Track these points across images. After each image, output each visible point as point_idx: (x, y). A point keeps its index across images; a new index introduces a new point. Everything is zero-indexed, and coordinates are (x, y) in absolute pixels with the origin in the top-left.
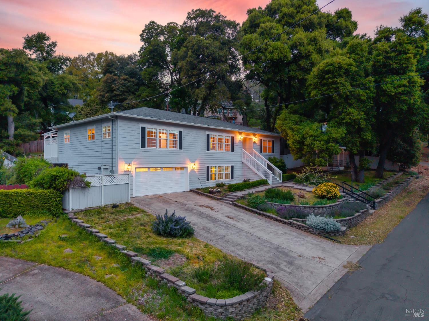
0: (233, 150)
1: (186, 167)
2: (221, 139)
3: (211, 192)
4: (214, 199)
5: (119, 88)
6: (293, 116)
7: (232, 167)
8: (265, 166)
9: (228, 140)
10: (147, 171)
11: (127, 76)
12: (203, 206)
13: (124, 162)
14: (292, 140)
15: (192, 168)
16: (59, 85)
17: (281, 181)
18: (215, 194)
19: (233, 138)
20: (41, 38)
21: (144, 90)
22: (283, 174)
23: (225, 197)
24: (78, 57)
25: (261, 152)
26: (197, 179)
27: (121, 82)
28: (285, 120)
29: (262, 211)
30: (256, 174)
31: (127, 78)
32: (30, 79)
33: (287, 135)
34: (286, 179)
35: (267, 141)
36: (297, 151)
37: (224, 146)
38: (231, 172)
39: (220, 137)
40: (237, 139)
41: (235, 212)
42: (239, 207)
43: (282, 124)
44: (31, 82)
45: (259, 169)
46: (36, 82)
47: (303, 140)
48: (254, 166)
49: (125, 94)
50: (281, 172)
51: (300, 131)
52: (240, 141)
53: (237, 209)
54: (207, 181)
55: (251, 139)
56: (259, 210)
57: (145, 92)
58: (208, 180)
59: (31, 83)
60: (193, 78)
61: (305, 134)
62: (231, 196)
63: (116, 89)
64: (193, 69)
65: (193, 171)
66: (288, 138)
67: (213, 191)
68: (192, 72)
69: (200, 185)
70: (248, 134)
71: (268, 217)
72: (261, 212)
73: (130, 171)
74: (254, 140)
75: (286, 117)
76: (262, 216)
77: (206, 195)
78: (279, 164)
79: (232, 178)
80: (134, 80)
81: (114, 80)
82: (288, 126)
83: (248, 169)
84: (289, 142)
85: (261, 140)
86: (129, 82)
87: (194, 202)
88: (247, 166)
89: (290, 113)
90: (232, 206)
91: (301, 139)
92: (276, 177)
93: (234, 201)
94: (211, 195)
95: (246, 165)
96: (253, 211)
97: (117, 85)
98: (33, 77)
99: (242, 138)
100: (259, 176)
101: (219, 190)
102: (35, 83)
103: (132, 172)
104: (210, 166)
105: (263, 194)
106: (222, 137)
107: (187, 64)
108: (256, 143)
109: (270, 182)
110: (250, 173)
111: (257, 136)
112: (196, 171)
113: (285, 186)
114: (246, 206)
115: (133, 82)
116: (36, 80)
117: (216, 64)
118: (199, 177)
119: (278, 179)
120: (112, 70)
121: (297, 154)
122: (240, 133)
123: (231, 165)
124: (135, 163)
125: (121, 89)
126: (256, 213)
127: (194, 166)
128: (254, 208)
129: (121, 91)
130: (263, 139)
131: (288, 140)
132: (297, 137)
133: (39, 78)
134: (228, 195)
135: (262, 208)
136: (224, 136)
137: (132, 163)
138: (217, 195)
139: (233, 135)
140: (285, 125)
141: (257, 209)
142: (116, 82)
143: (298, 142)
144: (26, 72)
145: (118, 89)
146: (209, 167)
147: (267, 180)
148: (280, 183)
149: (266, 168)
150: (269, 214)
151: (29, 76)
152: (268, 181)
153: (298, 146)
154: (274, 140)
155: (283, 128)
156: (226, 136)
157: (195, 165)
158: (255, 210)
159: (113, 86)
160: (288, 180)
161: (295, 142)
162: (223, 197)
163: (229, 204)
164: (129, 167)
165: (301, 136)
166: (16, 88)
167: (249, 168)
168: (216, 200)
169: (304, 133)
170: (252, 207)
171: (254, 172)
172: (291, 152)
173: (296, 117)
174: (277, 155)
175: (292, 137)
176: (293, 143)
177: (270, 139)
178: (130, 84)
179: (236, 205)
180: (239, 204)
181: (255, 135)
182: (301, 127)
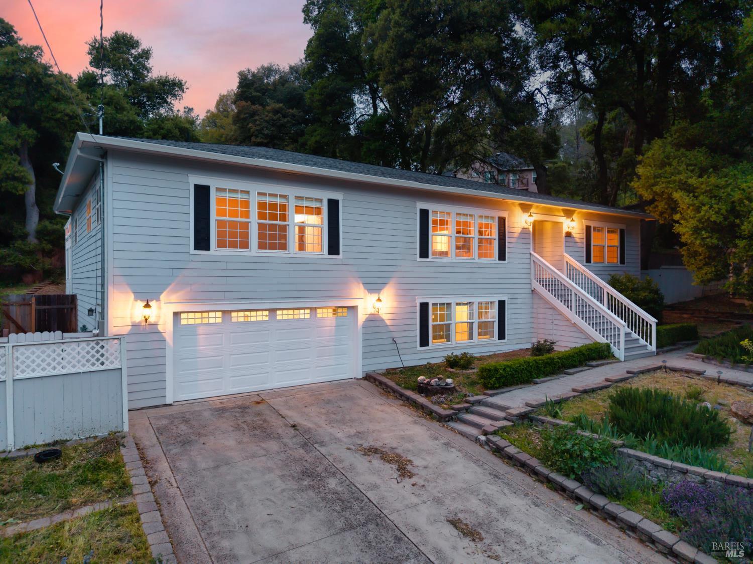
0: (502, 256)
1: (353, 308)
2: (465, 224)
3: (423, 389)
4: (430, 414)
5: (262, 129)
6: (688, 153)
7: (502, 304)
8: (601, 301)
9: (487, 226)
10: (219, 320)
11: (281, 105)
12: (376, 451)
13: (132, 296)
14: (693, 223)
15: (371, 311)
16: (151, 133)
17: (653, 348)
18: (434, 398)
19: (502, 222)
20: (123, 42)
21: (315, 131)
22: (658, 324)
23: (467, 410)
24: (225, 94)
25: (588, 260)
26: (391, 341)
27: (267, 116)
28: (663, 165)
29: (601, 492)
30: (574, 325)
31: (281, 109)
32: (55, 110)
33: (673, 206)
34: (667, 343)
35: (606, 230)
36: (709, 257)
37: (475, 244)
38: (496, 319)
39: (462, 219)
40: (516, 225)
41: (491, 489)
42: (510, 459)
43: (655, 177)
44: (59, 116)
45: (584, 310)
46: (67, 115)
47: (732, 218)
48: (567, 303)
49: (275, 141)
50: (652, 320)
51: (722, 193)
52: (524, 231)
53: (502, 467)
54: (421, 345)
55: (557, 226)
56: (588, 488)
57: (315, 134)
58: (424, 342)
59: (57, 120)
60: (404, 80)
61: (741, 201)
62: (487, 405)
63: (256, 133)
64: (405, 56)
65: (374, 320)
66: (677, 217)
67: (428, 384)
68: (402, 65)
69: (398, 358)
70: (549, 212)
71: (631, 529)
72: (600, 501)
73: (156, 325)
74: (565, 229)
75: (668, 157)
76: (605, 520)
77: (408, 399)
78: (643, 295)
79: (502, 336)
80: (294, 111)
81: (254, 114)
82: (675, 181)
83: (551, 311)
84: (684, 230)
85: (588, 228)
86: (284, 116)
87: (353, 431)
88: (547, 302)
89: (678, 146)
90: (484, 454)
91: (726, 218)
92: (635, 336)
93: (495, 433)
94: (421, 399)
95: (541, 297)
96: (561, 489)
97: (258, 122)
98: (62, 106)
99: (531, 220)
100: (582, 331)
101: (449, 381)
102: (66, 118)
103: (160, 328)
104: (431, 301)
105: (601, 405)
106: (468, 220)
107: (391, 47)
108: (574, 235)
109: (619, 352)
110: (555, 322)
111: (575, 217)
112: (384, 317)
113: (674, 370)
114: (534, 463)
115: (293, 116)
116: (68, 111)
117: (463, 37)
118: (395, 335)
119: (643, 342)
120: (251, 93)
121: (706, 264)
122: (525, 208)
123: (496, 299)
124: (174, 298)
125: (266, 132)
126: (578, 499)
127: (378, 305)
128: (567, 476)
129: (267, 136)
130: (592, 224)
131: (677, 222)
132: (712, 213)
133: (75, 107)
134: (479, 403)
135: (604, 480)
136: (477, 216)
137: (162, 297)
138: (439, 403)
139: (504, 214)
140: (663, 180)
141: (578, 479)
142: (257, 118)
143: (714, 228)
144: (47, 95)
145: (260, 131)
146: (427, 304)
147: (608, 346)
148: (650, 355)
149: (605, 308)
150: (633, 517)
151: (55, 104)
152: (614, 349)
153: (715, 241)
154: (623, 227)
155: (657, 189)
156: (481, 217)
157: (379, 300)
158: (570, 484)
159: (250, 125)
160: (673, 344)
161: (704, 229)
162: (459, 410)
163: (477, 440)
164: (147, 312)
165: (724, 208)
166: (31, 132)
167: (554, 308)
168: (433, 418)
169: (737, 196)
170: (559, 470)
171: (568, 320)
172: (685, 259)
173: (699, 156)
174: (633, 268)
175: (690, 213)
176: (696, 231)
177: (612, 226)
178: (286, 120)
179: (498, 451)
180: (512, 450)
181: (569, 214)
182: (722, 182)
